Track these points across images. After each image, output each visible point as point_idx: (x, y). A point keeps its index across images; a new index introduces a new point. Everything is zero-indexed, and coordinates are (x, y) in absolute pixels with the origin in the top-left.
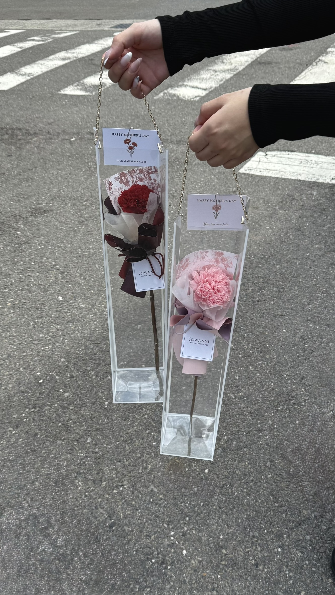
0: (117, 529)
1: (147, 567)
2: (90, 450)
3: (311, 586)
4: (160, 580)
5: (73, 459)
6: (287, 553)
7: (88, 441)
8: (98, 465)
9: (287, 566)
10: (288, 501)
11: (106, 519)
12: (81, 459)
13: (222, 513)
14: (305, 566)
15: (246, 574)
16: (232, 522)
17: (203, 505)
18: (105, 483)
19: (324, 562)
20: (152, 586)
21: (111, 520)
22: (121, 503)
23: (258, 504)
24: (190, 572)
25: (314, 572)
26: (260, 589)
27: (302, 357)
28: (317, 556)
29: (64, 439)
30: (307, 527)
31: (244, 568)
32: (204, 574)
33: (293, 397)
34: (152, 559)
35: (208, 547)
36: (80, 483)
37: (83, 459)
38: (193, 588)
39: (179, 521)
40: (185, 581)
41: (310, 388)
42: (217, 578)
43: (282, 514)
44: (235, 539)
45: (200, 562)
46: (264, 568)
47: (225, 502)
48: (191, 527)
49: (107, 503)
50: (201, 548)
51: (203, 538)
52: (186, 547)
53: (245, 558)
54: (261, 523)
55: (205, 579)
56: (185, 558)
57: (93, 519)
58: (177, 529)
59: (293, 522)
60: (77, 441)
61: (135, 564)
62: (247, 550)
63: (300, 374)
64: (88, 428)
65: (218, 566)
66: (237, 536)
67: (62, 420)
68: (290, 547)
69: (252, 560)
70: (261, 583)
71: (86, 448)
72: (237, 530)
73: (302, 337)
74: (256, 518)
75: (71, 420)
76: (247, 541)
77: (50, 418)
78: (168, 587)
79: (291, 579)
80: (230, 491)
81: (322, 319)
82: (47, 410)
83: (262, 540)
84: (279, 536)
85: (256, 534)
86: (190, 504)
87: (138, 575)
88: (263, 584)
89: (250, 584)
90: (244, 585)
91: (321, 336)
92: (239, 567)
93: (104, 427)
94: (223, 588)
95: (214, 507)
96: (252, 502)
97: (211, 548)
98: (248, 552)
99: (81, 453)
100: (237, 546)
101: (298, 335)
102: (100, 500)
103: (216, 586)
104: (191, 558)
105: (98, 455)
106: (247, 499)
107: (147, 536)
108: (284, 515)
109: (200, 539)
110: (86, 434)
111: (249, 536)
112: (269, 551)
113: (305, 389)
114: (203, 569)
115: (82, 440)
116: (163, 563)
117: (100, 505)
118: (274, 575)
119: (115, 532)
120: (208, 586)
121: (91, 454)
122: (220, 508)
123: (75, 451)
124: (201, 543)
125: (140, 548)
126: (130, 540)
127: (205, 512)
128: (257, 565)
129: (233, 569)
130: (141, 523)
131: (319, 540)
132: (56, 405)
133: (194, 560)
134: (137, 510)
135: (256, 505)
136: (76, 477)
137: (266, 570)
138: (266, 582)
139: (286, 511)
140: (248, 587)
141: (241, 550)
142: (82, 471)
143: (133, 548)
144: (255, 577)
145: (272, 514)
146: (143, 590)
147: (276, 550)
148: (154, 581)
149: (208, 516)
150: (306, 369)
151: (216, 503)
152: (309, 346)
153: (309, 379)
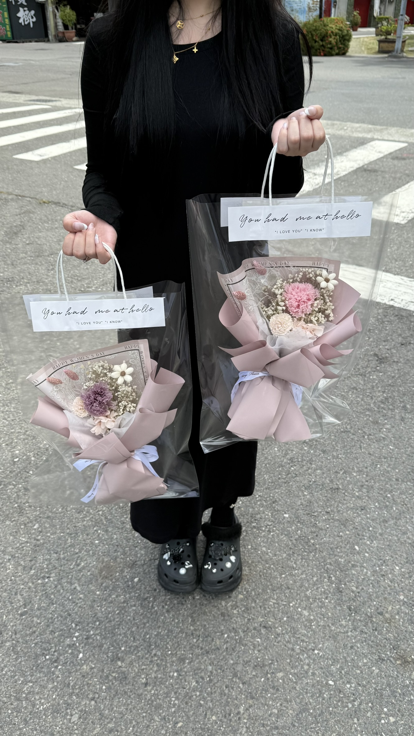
0: (27, 618)
1: (39, 662)
2: (33, 536)
3: (192, 719)
4: (46, 678)
5: (14, 542)
6: (181, 680)
7: (35, 527)
8: (34, 552)
9: (176, 693)
10: (205, 625)
11: (20, 606)
12: (22, 544)
13: (134, 624)
14: (194, 697)
15: (131, 691)
16: (141, 637)
17: (118, 614)
18: (33, 571)
19: (216, 697)
20: (36, 682)
21: (25, 608)
22: (40, 594)
23: (173, 623)
24: (78, 677)
25: (201, 705)
26: (138, 710)
27: (282, 480)
28: (211, 689)
29: (14, 521)
30: (214, 658)
31: (133, 685)
32: (90, 682)
33: (255, 520)
34: (47, 655)
35: (105, 656)
36: (11, 566)
37: (23, 544)
38: (74, 692)
39: (88, 624)
40: (69, 684)
41: (278, 514)
42: (101, 689)
43: (194, 638)
44: (136, 654)
45: (92, 668)
46: (152, 689)
47: (142, 614)
48: (98, 632)
49: (27, 591)
50: (98, 655)
51: (105, 645)
52: (84, 651)
53: (138, 675)
54: (168, 643)
55: (89, 687)
56: (79, 661)
57: (9, 605)
58: (83, 631)
59: (202, 649)
60: (25, 525)
61: (29, 656)
62: (143, 667)
63: (273, 497)
64: (40, 514)
65: (107, 677)
66: (138, 651)
67: (20, 501)
68: (188, 674)
69: (143, 679)
70: (142, 704)
71: (30, 533)
72: (141, 645)
73: (291, 460)
74: (166, 637)
75: (28, 503)
76: (147, 658)
77: (9, 497)
78: (50, 686)
79: (174, 707)
80: (151, 605)
81: (320, 444)
82: (10, 489)
83: (162, 660)
84: (182, 660)
85: (159, 653)
86: (106, 609)
87: (27, 668)
88: (144, 705)
89: (131, 702)
90: (124, 701)
91: (313, 461)
92: (127, 682)
93: (56, 517)
94: (103, 700)
95: (129, 618)
96: (168, 620)
97: (108, 657)
98: (143, 669)
99: (24, 537)
100: (135, 661)
101: (288, 456)
102: (22, 587)
103: (97, 696)
104: (85, 663)
105: (38, 543)
106: (165, 617)
107: (52, 631)
108: (195, 640)
109: (101, 646)
110: (36, 520)
111: (151, 653)
112: (165, 673)
113: (272, 514)
114: (92, 677)
115: (30, 525)
116: (56, 661)
117: (21, 592)
118: (159, 699)
119: (23, 621)
120: (89, 694)
121: (32, 540)
122: (134, 619)
123: (19, 535)
124: (101, 650)
125: (41, 642)
126: (34, 632)
127: (117, 620)
128: (146, 684)
129: (121, 683)
130: (52, 618)
131: (220, 673)
132: (20, 486)
133: (87, 666)
134: (53, 604)
135: (171, 624)
136: (9, 560)
137: (153, 692)
138: (148, 704)
139: (199, 636)
140: (128, 705)
141: (137, 666)
142: (17, 555)
143: (34, 640)
144: (139, 696)
145: (184, 636)
146: (26, 684)
147: (171, 674)
148: (40, 677)
149: (119, 625)
150: (282, 493)
151: (132, 614)
152: (295, 470)
153: (281, 505)
